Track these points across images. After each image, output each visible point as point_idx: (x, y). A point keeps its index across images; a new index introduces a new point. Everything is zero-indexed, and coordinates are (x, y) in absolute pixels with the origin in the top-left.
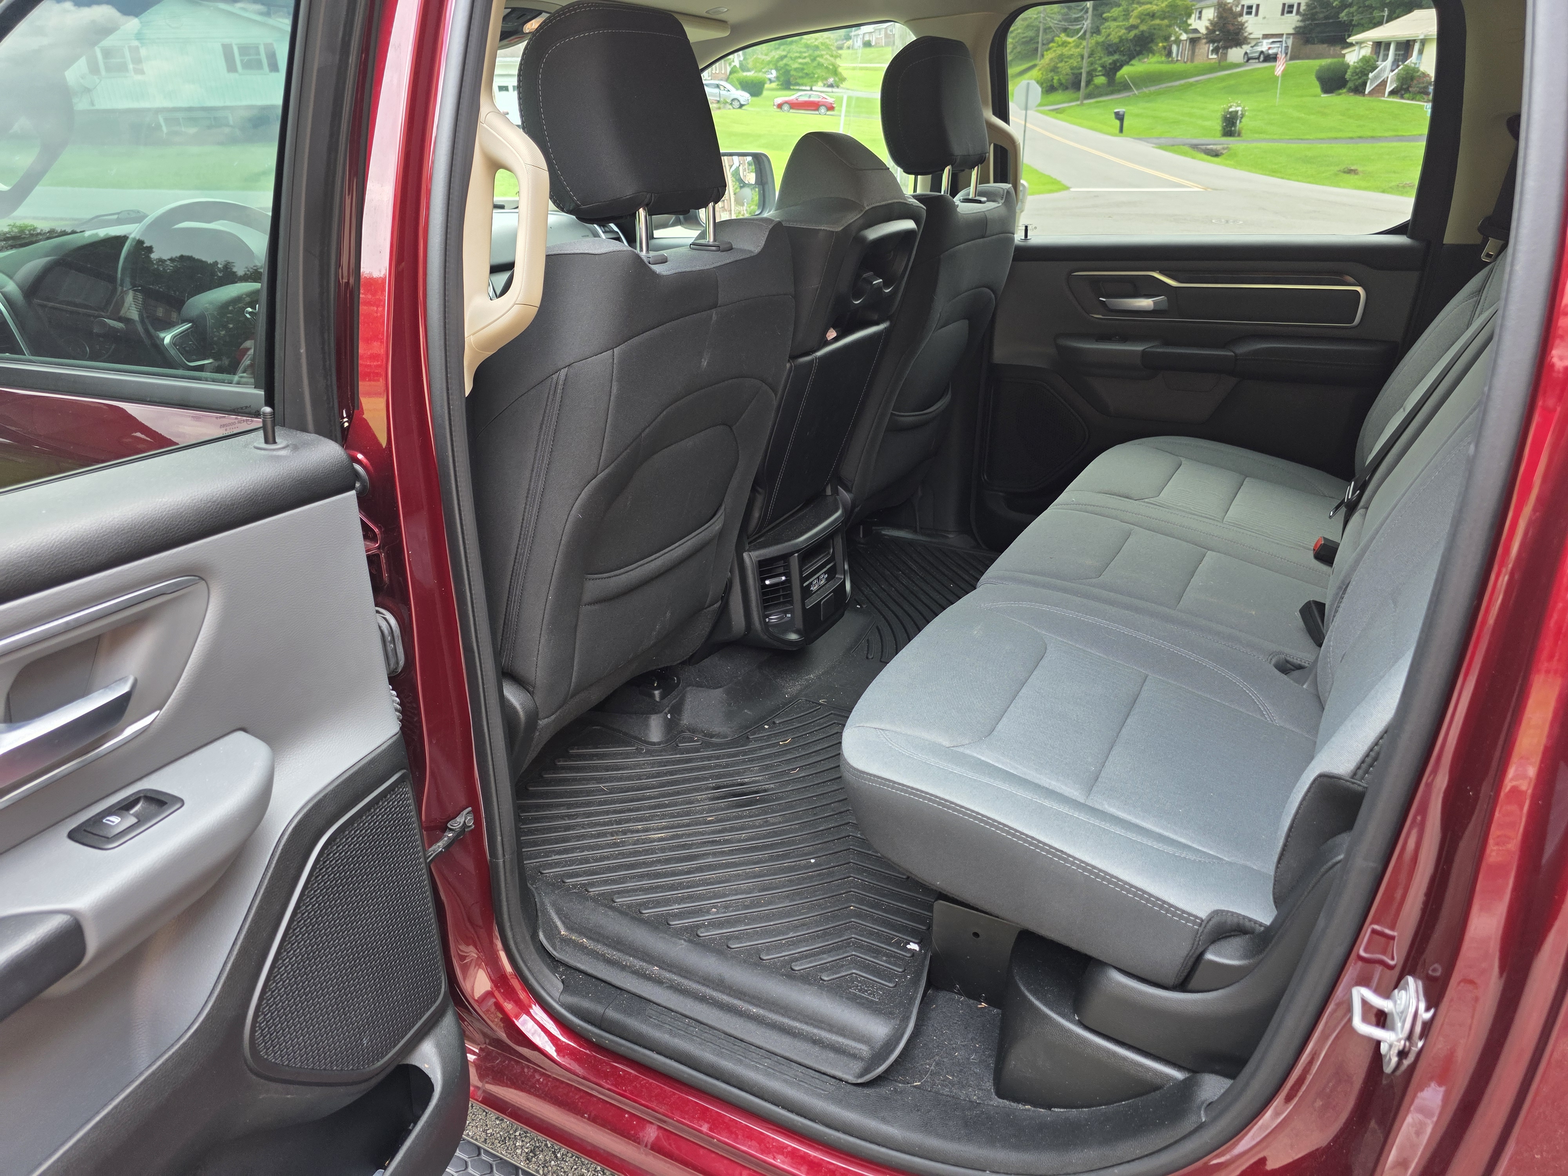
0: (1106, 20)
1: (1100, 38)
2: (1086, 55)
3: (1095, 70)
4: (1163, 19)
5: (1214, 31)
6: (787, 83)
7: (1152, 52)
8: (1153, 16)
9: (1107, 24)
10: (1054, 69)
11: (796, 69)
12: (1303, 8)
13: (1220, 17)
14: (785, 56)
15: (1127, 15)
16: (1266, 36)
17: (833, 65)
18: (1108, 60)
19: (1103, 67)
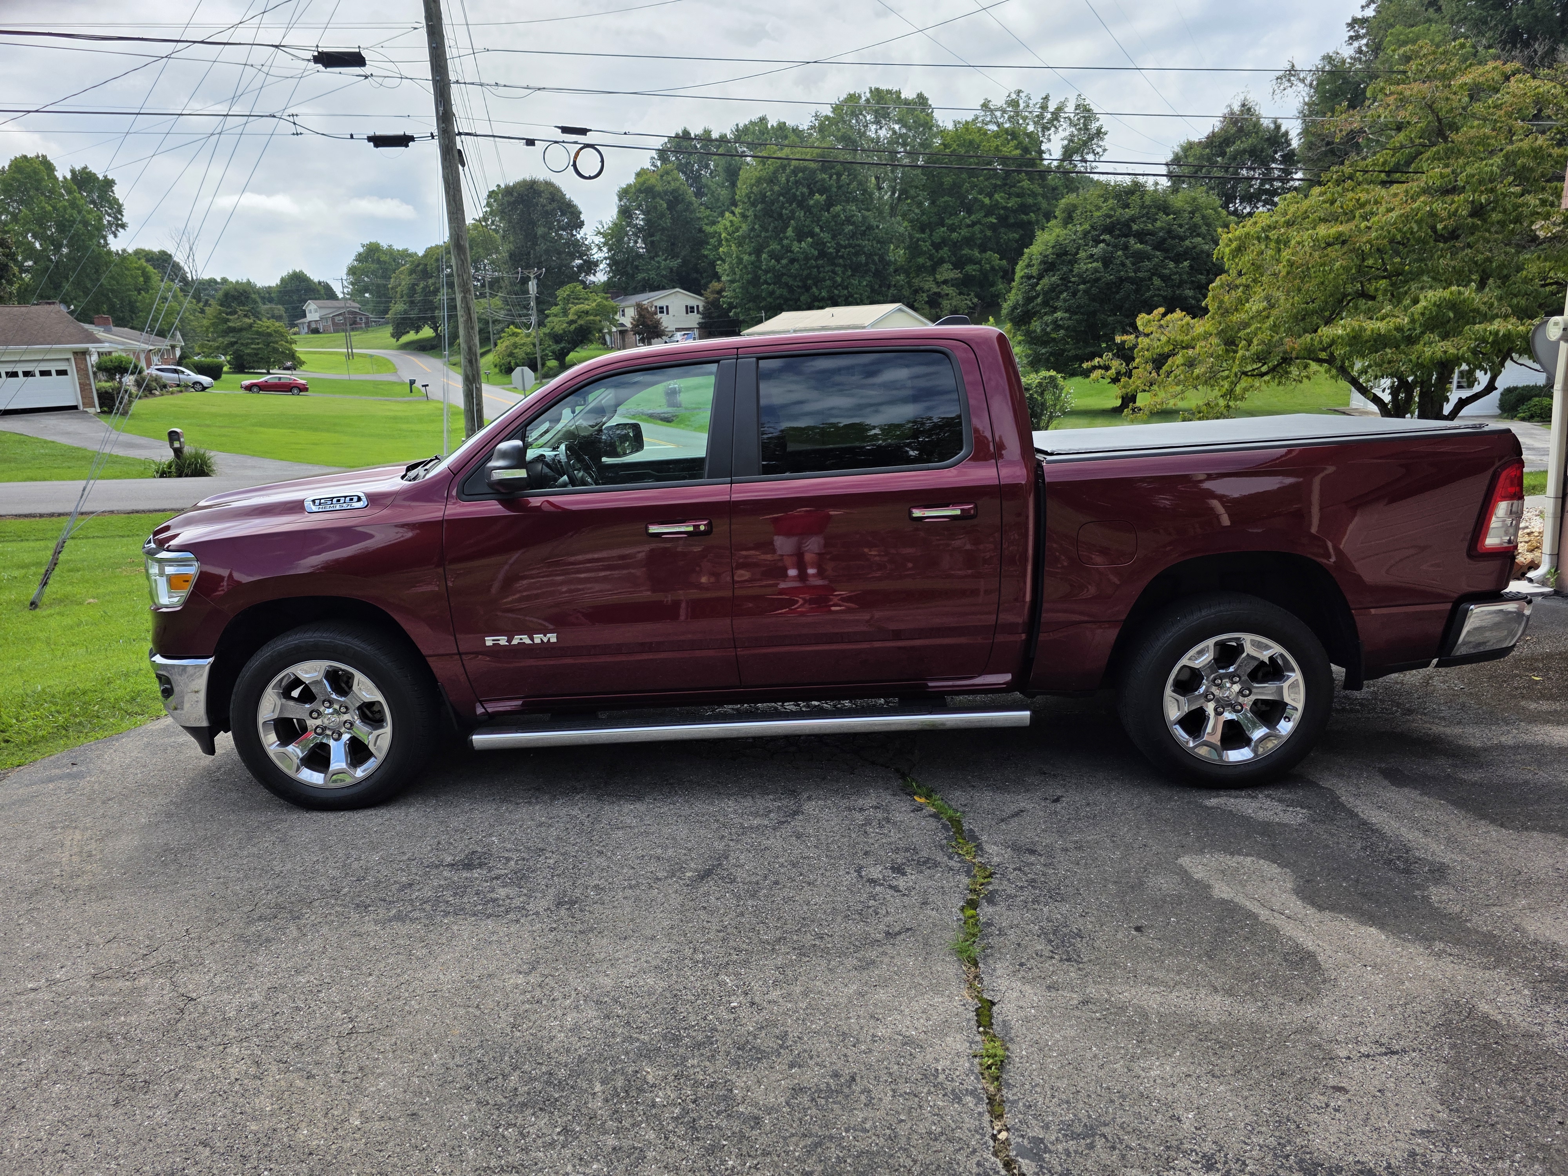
0: (547, 316)
1: (546, 330)
2: (537, 343)
3: (547, 355)
4: (596, 315)
5: (638, 326)
6: (240, 367)
7: (591, 342)
8: (587, 313)
9: (549, 319)
10: (511, 355)
11: (248, 354)
12: (701, 309)
13: (640, 315)
14: (236, 343)
15: (565, 312)
16: (678, 330)
17: (290, 350)
18: (556, 347)
19: (553, 352)
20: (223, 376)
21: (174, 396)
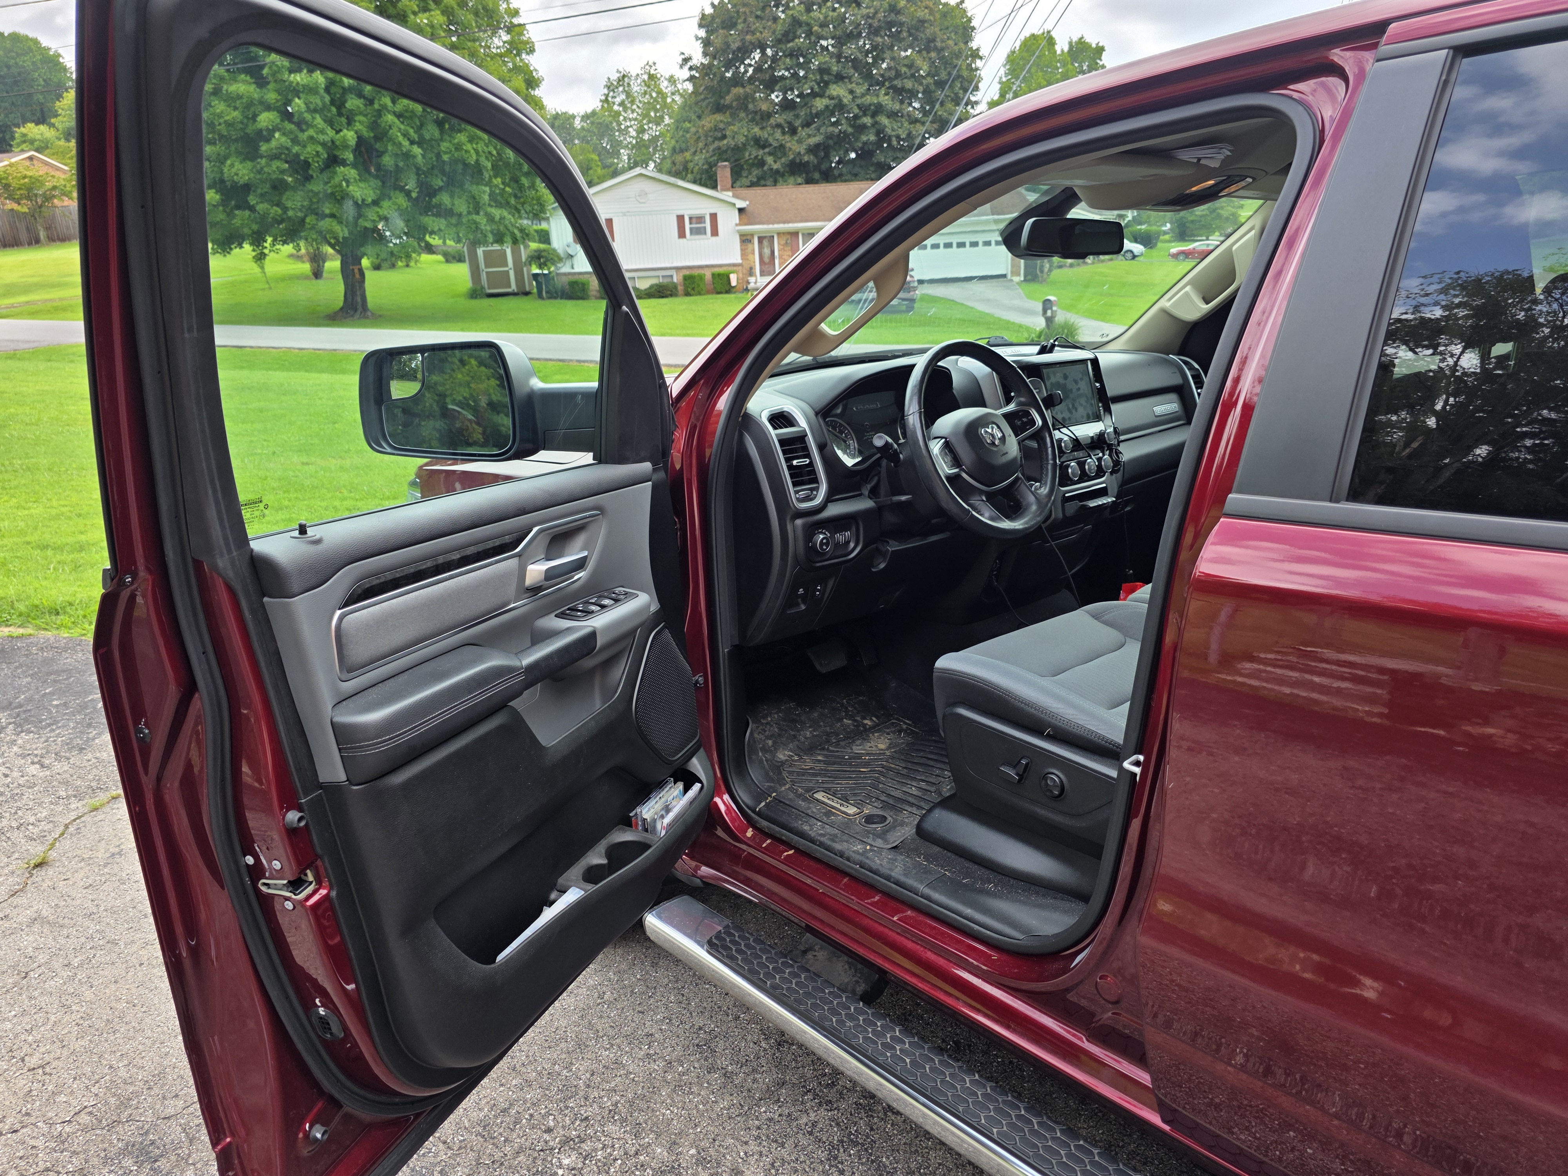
6: (1182, 235)
11: (1192, 221)
20: (1159, 245)
21: (1104, 264)
